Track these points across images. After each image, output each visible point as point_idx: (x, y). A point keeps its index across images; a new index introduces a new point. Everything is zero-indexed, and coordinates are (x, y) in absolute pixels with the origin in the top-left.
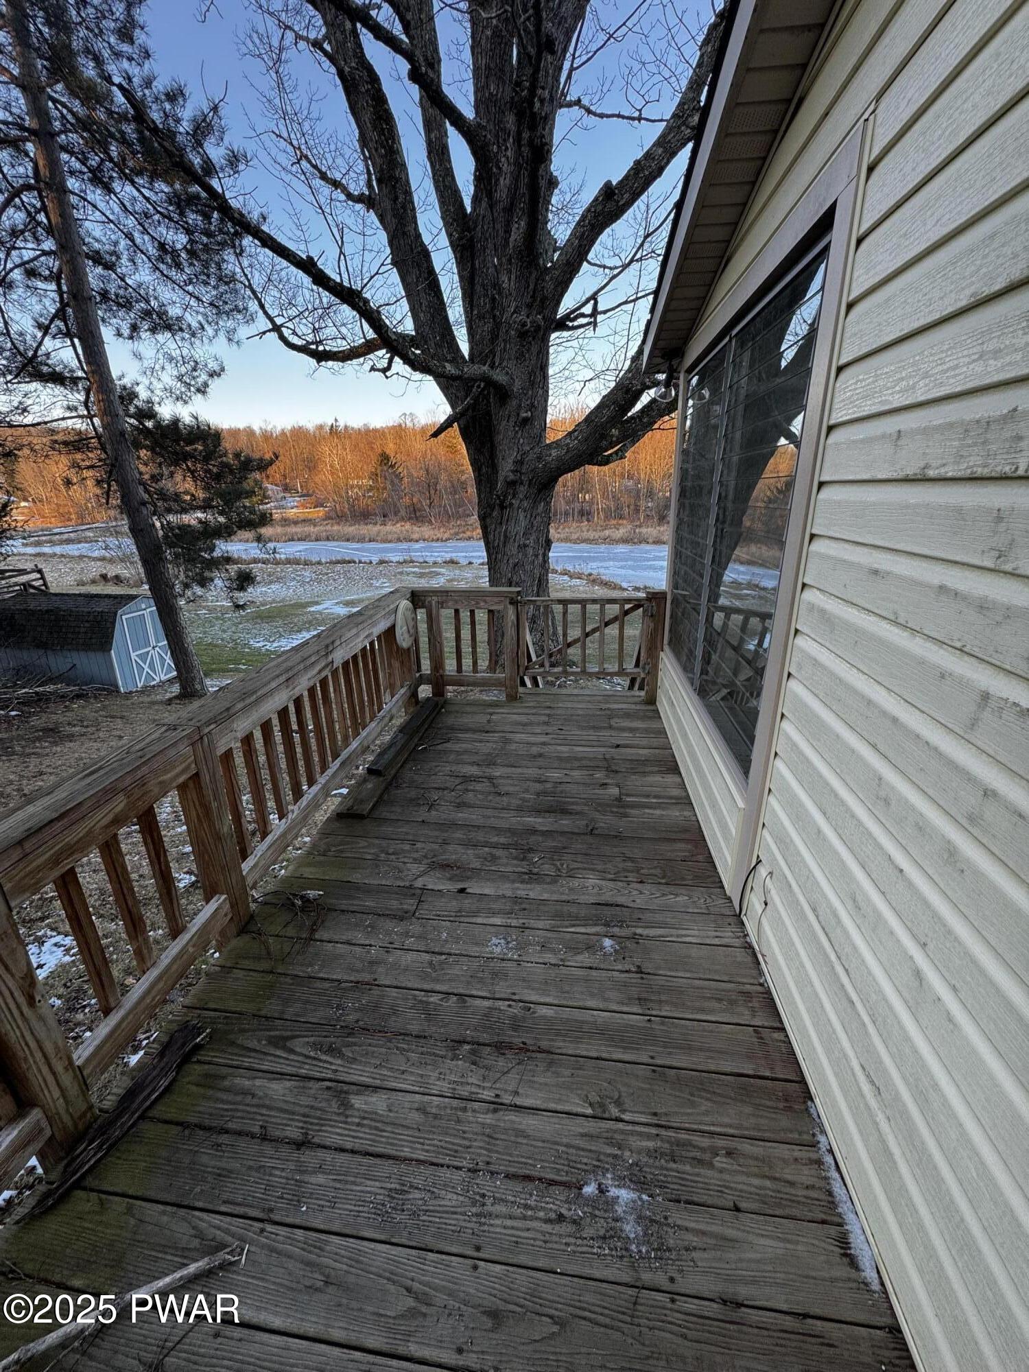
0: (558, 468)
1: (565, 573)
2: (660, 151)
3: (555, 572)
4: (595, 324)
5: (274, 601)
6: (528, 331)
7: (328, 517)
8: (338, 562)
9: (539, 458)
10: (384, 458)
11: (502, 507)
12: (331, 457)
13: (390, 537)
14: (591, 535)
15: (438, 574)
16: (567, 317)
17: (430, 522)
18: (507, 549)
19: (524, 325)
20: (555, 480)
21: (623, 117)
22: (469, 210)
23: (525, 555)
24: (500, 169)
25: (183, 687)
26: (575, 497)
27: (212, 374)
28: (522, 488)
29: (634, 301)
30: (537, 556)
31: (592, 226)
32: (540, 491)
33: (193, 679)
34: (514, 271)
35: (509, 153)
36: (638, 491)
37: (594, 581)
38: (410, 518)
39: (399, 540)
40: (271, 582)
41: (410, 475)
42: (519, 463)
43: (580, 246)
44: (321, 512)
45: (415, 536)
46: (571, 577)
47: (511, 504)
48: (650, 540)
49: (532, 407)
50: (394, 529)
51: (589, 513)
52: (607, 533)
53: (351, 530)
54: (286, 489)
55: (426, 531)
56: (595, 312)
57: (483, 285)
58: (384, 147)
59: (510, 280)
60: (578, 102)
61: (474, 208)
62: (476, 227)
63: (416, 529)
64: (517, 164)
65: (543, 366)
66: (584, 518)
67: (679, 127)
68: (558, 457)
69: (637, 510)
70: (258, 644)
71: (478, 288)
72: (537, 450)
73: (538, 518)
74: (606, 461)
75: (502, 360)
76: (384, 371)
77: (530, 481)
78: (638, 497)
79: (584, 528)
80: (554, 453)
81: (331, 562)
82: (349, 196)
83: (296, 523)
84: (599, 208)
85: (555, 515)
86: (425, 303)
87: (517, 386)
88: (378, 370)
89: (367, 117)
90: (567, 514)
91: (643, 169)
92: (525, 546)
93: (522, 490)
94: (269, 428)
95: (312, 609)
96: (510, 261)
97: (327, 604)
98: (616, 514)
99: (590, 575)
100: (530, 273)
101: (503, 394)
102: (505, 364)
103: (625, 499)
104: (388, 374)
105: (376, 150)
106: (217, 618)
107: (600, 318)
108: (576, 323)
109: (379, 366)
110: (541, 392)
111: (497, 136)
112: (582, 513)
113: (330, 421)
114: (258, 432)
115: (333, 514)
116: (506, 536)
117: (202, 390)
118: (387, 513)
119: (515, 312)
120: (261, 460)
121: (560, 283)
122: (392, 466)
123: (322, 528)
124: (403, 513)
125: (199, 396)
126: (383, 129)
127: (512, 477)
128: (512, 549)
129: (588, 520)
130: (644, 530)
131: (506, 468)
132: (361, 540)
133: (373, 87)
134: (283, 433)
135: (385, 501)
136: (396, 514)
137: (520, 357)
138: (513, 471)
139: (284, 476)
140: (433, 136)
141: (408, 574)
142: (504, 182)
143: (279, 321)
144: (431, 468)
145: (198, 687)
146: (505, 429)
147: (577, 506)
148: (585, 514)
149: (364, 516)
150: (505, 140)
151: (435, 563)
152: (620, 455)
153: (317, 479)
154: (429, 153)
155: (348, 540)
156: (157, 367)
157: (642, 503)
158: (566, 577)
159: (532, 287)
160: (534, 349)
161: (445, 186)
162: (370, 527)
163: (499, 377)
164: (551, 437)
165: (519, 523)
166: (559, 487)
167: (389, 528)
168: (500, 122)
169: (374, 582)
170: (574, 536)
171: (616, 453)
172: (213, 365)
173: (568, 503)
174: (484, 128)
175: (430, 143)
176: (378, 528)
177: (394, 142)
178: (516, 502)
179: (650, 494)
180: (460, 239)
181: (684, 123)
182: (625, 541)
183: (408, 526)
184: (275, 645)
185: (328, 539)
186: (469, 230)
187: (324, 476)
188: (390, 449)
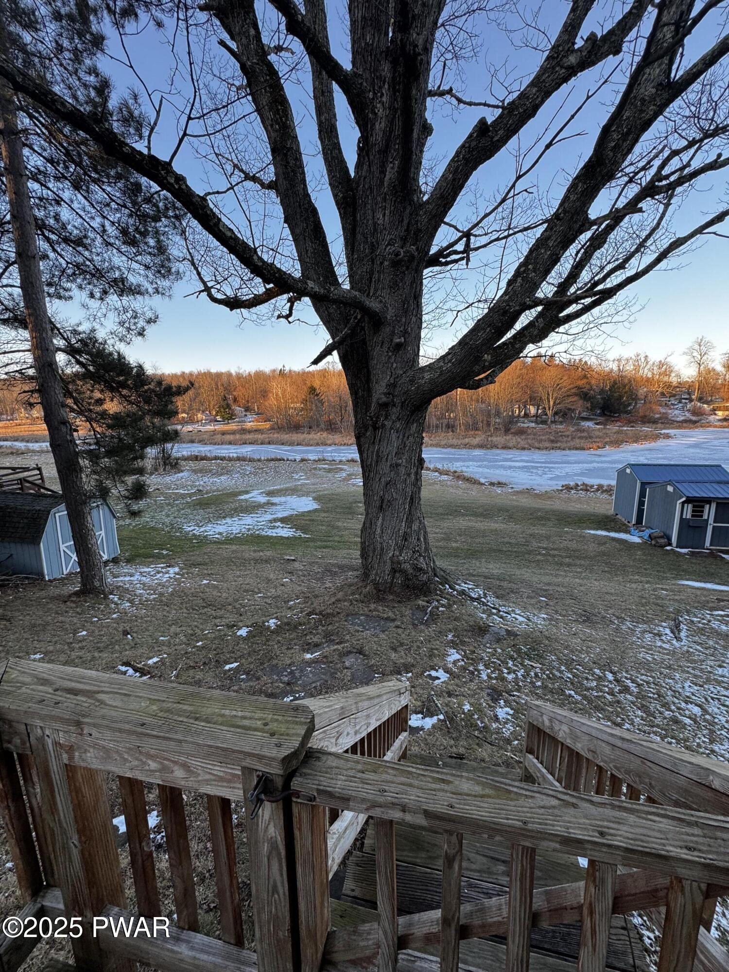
0: (431, 390)
1: (436, 470)
2: (534, 90)
3: (428, 469)
4: (468, 260)
5: (218, 490)
6: (401, 260)
7: (272, 428)
8: (272, 460)
9: (412, 381)
10: (312, 390)
11: (375, 428)
12: (276, 388)
13: (311, 442)
14: (455, 442)
15: (341, 469)
16: (441, 253)
17: (341, 432)
18: (379, 468)
19: (397, 255)
20: (429, 402)
21: (489, 106)
22: (352, 174)
23: (398, 474)
24: (376, 114)
25: (84, 584)
26: (443, 415)
27: (149, 321)
28: (394, 410)
29: (506, 237)
30: (409, 475)
31: (467, 161)
32: (412, 413)
33: (94, 576)
34: (388, 206)
35: (384, 99)
36: (489, 411)
37: (458, 477)
38: (327, 429)
39: (318, 444)
40: (222, 474)
41: (329, 401)
42: (392, 386)
43: (454, 180)
44: (267, 425)
45: (329, 442)
46: (441, 473)
47: (383, 426)
48: (500, 446)
49: (405, 333)
50: (315, 436)
51: (453, 426)
52: (467, 440)
53: (285, 437)
54: (247, 409)
55: (337, 438)
56: (467, 249)
57: (363, 234)
58: (279, 124)
59: (384, 215)
60: (450, 92)
61: (356, 172)
62: (358, 186)
63: (330, 436)
64: (392, 108)
65: (417, 296)
66: (450, 430)
67: (553, 68)
68: (431, 379)
69: (489, 425)
70: (190, 528)
71: (359, 237)
72: (410, 373)
73: (411, 439)
74: (477, 385)
75: (376, 290)
76: (287, 317)
77: (403, 403)
78: (489, 416)
79: (449, 437)
80: (427, 376)
81: (268, 460)
82: (263, 185)
83: (250, 432)
84: (474, 144)
85: (429, 427)
86: (310, 250)
87: (390, 314)
88: (283, 317)
89: (264, 101)
90: (437, 427)
91: (517, 108)
92: (397, 465)
93: (395, 412)
94: (241, 371)
95: (242, 497)
96: (385, 200)
97: (255, 493)
98: (473, 427)
99: (455, 472)
100: (405, 208)
101: (376, 321)
102: (379, 293)
103: (479, 417)
104: (290, 319)
105: (272, 126)
106: (169, 504)
107: (472, 254)
108: (448, 259)
109: (284, 314)
110: (414, 319)
111: (373, 84)
112: (448, 426)
113: (280, 367)
114: (234, 374)
115: (276, 427)
116: (378, 456)
117: (141, 334)
118: (311, 426)
119: (389, 244)
120: (179, 387)
121: (434, 216)
122: (317, 395)
123: (266, 436)
124: (322, 426)
125: (140, 338)
126: (278, 110)
127: (384, 399)
128: (384, 467)
129: (453, 431)
130: (494, 439)
131: (379, 390)
132: (292, 444)
133: (271, 78)
134: (250, 374)
135: (312, 417)
136: (318, 426)
137: (394, 286)
138: (385, 394)
139: (248, 401)
140: (323, 118)
141: (320, 469)
142: (380, 126)
143: (210, 284)
144: (343, 396)
145: (97, 584)
146: (379, 355)
147: (445, 421)
148: (450, 427)
149: (296, 427)
150: (380, 88)
151: (341, 461)
152: (490, 380)
153: (266, 404)
154: (320, 132)
155: (283, 444)
156: (99, 314)
157: (493, 420)
158: (437, 474)
159: (406, 222)
160: (408, 279)
161: (333, 158)
162: (299, 435)
163: (373, 305)
164: (423, 362)
165: (392, 443)
166: (431, 408)
167: (311, 436)
168: (376, 70)
169: (294, 475)
170: (443, 443)
171: (486, 378)
172: (149, 315)
173: (438, 419)
174: (361, 76)
175: (320, 124)
176: (305, 435)
177: (287, 119)
178: (388, 424)
179: (498, 414)
180: (344, 198)
181: (558, 64)
182: (481, 446)
183: (325, 434)
184: (202, 529)
185: (269, 443)
186: (352, 190)
187: (272, 401)
188: (317, 384)
